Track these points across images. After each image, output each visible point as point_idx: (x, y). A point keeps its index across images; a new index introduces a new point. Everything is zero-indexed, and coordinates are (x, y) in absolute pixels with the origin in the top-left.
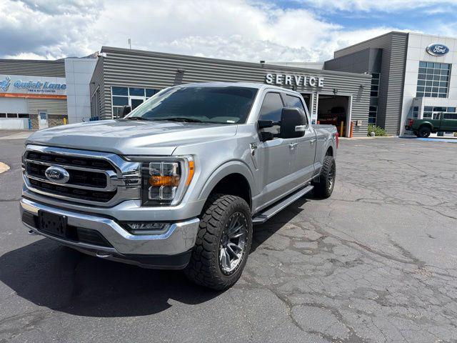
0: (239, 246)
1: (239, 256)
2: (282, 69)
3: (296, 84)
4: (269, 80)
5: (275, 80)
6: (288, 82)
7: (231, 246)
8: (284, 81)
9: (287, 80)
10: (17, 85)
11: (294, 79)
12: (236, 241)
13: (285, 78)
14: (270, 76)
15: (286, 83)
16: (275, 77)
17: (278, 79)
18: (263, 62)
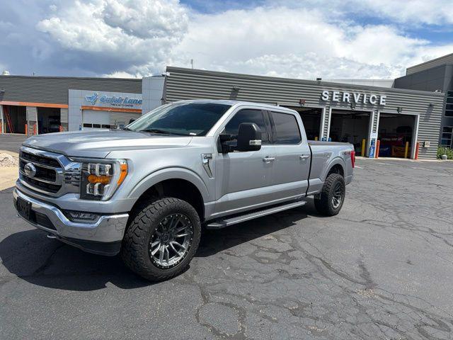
0: (183, 246)
1: (182, 254)
2: (339, 86)
3: (354, 101)
4: (325, 97)
5: (332, 97)
6: (346, 99)
7: (173, 244)
8: (342, 98)
9: (344, 97)
10: (103, 100)
11: (353, 96)
12: (181, 240)
13: (342, 95)
14: (326, 93)
15: (344, 100)
16: (332, 95)
17: (334, 96)
18: (320, 79)
